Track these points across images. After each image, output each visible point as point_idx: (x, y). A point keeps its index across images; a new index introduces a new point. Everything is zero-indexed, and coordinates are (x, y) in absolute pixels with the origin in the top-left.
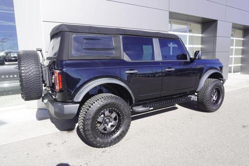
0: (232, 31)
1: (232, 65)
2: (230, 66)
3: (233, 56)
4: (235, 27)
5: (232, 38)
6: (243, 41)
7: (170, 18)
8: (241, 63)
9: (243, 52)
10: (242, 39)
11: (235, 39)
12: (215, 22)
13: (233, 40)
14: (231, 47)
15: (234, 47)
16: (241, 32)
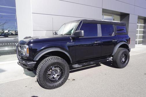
0: (138, 20)
1: (138, 40)
2: (136, 40)
3: (138, 35)
4: (140, 18)
5: (138, 24)
6: (144, 26)
7: (102, 12)
8: (143, 39)
9: (144, 32)
10: (144, 25)
11: (139, 24)
12: (128, 15)
13: (138, 25)
14: (137, 29)
15: (139, 30)
16: (143, 21)
